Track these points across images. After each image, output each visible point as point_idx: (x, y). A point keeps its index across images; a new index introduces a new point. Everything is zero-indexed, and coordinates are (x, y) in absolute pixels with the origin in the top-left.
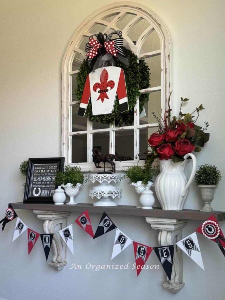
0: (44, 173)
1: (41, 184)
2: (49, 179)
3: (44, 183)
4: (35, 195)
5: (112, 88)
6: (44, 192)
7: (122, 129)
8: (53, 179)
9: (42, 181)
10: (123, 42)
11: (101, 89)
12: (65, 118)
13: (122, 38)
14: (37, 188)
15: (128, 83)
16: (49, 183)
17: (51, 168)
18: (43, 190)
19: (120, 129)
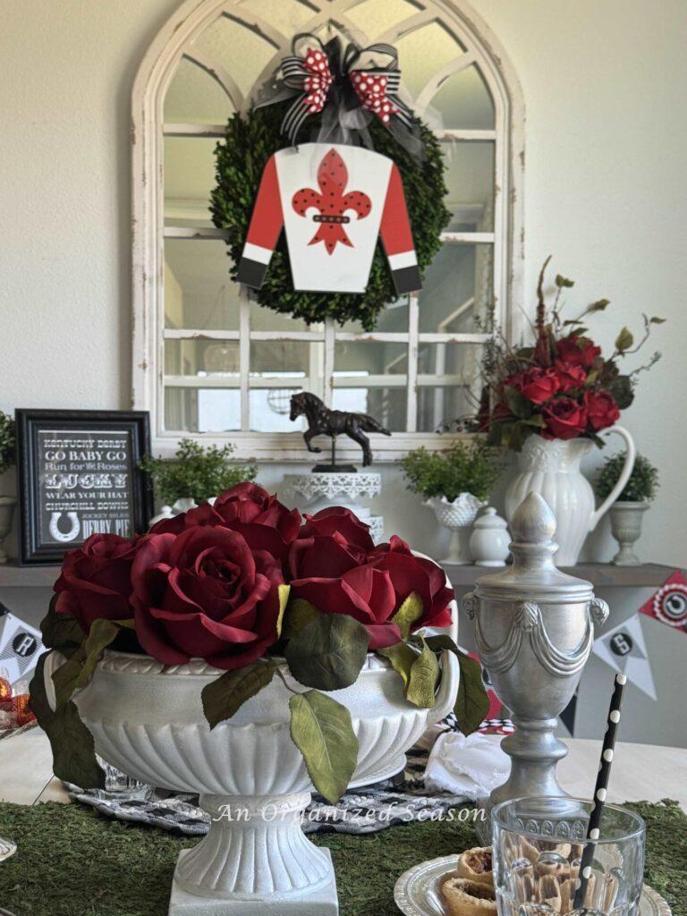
0: (81, 462)
1: (77, 500)
2: (103, 481)
3: (88, 495)
4: (60, 537)
5: (361, 215)
6: (93, 526)
7: (370, 339)
8: (120, 482)
9: (78, 489)
10: (397, 83)
11: (322, 211)
12: (147, 277)
13: (399, 71)
14: (64, 513)
15: (415, 211)
16: (106, 495)
17: (103, 444)
18: (88, 519)
19: (363, 340)
